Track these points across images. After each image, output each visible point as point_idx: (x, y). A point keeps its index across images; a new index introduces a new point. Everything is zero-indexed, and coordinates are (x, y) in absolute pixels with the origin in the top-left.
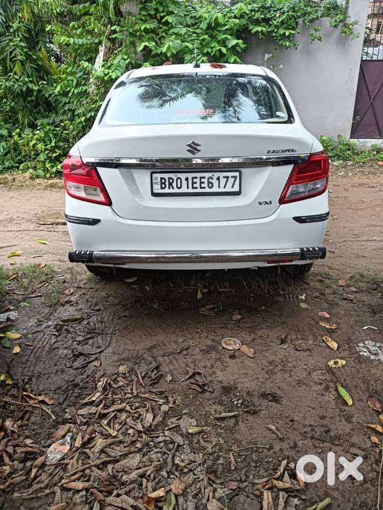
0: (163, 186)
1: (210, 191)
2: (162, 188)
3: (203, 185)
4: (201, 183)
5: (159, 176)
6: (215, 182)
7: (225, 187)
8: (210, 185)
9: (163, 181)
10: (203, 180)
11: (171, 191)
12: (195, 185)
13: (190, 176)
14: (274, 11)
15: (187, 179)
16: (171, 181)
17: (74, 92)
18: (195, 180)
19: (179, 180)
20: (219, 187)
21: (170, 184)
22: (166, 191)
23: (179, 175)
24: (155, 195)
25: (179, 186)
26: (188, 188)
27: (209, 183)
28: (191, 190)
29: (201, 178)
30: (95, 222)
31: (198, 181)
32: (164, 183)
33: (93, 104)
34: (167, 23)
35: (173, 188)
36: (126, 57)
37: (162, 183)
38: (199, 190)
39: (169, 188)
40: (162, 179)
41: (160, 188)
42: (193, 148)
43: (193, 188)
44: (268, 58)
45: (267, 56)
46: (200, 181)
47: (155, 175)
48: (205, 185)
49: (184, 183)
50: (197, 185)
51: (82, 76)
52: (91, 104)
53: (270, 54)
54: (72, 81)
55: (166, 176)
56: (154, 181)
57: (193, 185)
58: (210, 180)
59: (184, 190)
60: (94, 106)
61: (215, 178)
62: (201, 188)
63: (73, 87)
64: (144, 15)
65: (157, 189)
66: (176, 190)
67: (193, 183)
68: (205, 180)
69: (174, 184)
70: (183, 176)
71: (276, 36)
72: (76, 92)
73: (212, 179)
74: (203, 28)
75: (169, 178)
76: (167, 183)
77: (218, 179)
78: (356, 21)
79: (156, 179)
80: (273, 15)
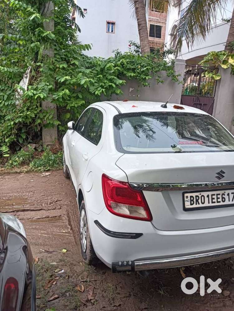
0: (192, 202)
1: (224, 204)
2: (191, 204)
3: (219, 200)
4: (218, 198)
5: (189, 195)
6: (226, 197)
7: (233, 201)
8: (224, 200)
9: (192, 199)
10: (219, 196)
11: (198, 206)
12: (214, 201)
13: (210, 193)
14: (137, 64)
15: (208, 196)
16: (197, 198)
17: (4, 104)
18: (213, 197)
19: (203, 198)
20: (229, 201)
21: (197, 201)
22: (194, 206)
23: (203, 193)
24: (185, 210)
25: (203, 201)
26: (209, 203)
27: (223, 198)
28: (211, 204)
29: (217, 195)
30: (138, 235)
31: (215, 197)
32: (193, 200)
33: (20, 113)
34: (74, 64)
35: (199, 204)
36: (48, 84)
37: (191, 201)
38: (216, 204)
39: (196, 204)
40: (191, 197)
41: (190, 204)
42: (221, 175)
43: (212, 202)
44: (132, 91)
45: (131, 89)
46: (217, 196)
47: (186, 195)
48: (220, 200)
49: (206, 199)
50: (215, 200)
51: (11, 93)
52: (19, 113)
53: (133, 88)
54: (4, 96)
55: (194, 195)
56: (185, 199)
57: (212, 201)
58: (223, 196)
59: (206, 204)
60: (22, 114)
61: (226, 194)
62: (218, 202)
63: (4, 100)
64: (58, 58)
65: (188, 205)
66: (201, 205)
67: (212, 199)
68: (220, 196)
69: (200, 201)
70: (205, 194)
71: (139, 79)
72: (6, 104)
73: (224, 195)
74: (98, 70)
75: (196, 196)
76: (195, 200)
77: (228, 195)
78: (179, 74)
79: (187, 197)
80: (136, 67)
